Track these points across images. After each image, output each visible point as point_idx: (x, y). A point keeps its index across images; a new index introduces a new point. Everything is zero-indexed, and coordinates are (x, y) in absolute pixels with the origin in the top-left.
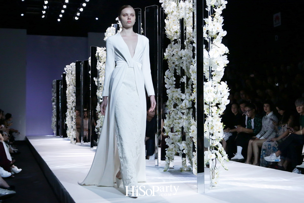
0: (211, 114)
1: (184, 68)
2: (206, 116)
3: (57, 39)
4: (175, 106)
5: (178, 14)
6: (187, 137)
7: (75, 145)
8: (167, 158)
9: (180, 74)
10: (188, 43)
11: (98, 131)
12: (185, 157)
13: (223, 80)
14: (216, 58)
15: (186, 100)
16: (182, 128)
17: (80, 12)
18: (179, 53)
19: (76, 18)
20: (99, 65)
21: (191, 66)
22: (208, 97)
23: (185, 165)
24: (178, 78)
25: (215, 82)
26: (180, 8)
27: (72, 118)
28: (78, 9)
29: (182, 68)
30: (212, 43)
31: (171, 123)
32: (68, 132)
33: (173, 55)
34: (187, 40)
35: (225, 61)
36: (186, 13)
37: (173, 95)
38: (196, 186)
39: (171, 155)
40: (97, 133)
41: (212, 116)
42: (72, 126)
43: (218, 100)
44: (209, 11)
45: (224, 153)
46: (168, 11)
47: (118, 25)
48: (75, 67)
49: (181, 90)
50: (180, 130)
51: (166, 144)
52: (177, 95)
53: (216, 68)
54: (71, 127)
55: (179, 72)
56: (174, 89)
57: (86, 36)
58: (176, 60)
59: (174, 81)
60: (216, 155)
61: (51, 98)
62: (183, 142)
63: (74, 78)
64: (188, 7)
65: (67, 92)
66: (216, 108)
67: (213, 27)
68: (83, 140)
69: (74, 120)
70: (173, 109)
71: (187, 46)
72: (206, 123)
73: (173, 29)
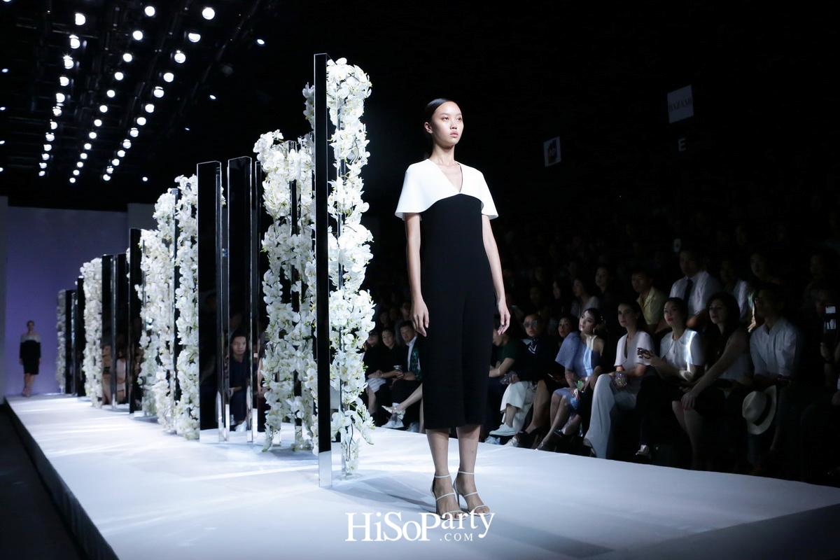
0: (342, 347)
1: (298, 267)
2: (334, 351)
3: (69, 215)
4: (282, 334)
5: (286, 173)
6: (303, 390)
7: (99, 410)
8: (268, 427)
9: (290, 277)
10: (304, 224)
11: (144, 382)
12: (301, 425)
13: (363, 287)
14: (351, 250)
15: (302, 323)
16: (296, 374)
17: (114, 167)
18: (289, 242)
19: (106, 178)
20: (145, 262)
21: (308, 264)
22: (337, 316)
23: (300, 440)
24: (286, 285)
25: (348, 292)
26: (290, 163)
27: (95, 360)
28: (110, 161)
29: (293, 266)
30: (344, 224)
31: (274, 364)
32: (87, 386)
33: (278, 244)
34: (303, 219)
35: (366, 255)
36: (300, 171)
37: (277, 315)
38: (317, 475)
39: (275, 422)
40: (141, 387)
41: (345, 351)
42: (96, 374)
43: (355, 322)
44: (338, 169)
45: (367, 414)
46: (268, 168)
47: (180, 191)
48: (101, 265)
49: (292, 307)
50: (292, 377)
51: (267, 403)
52: (285, 314)
53: (351, 267)
54: (93, 377)
55: (288, 274)
56: (280, 304)
57: (125, 209)
58: (283, 252)
59: (281, 290)
60: (353, 419)
61: (56, 324)
62: (297, 398)
63: (98, 285)
64: (305, 161)
65: (86, 311)
66: (351, 336)
67: (345, 196)
68: (116, 401)
69: (99, 364)
70: (278, 340)
71: (302, 228)
72: (335, 362)
73: (277, 199)
